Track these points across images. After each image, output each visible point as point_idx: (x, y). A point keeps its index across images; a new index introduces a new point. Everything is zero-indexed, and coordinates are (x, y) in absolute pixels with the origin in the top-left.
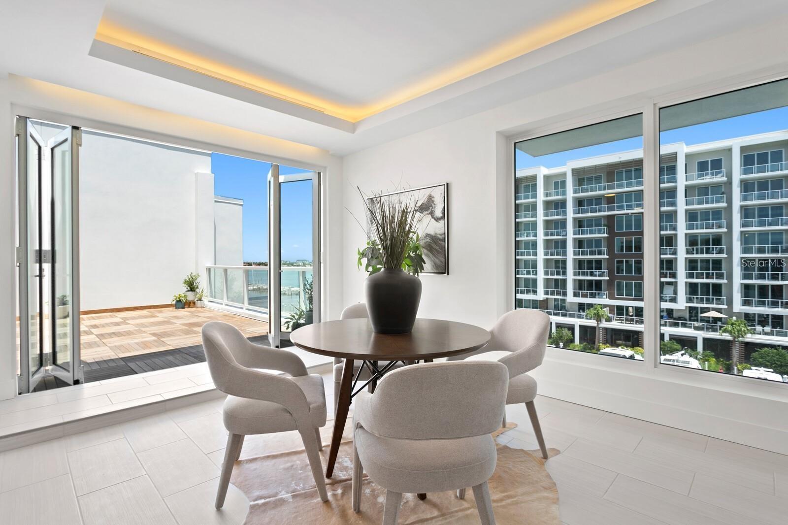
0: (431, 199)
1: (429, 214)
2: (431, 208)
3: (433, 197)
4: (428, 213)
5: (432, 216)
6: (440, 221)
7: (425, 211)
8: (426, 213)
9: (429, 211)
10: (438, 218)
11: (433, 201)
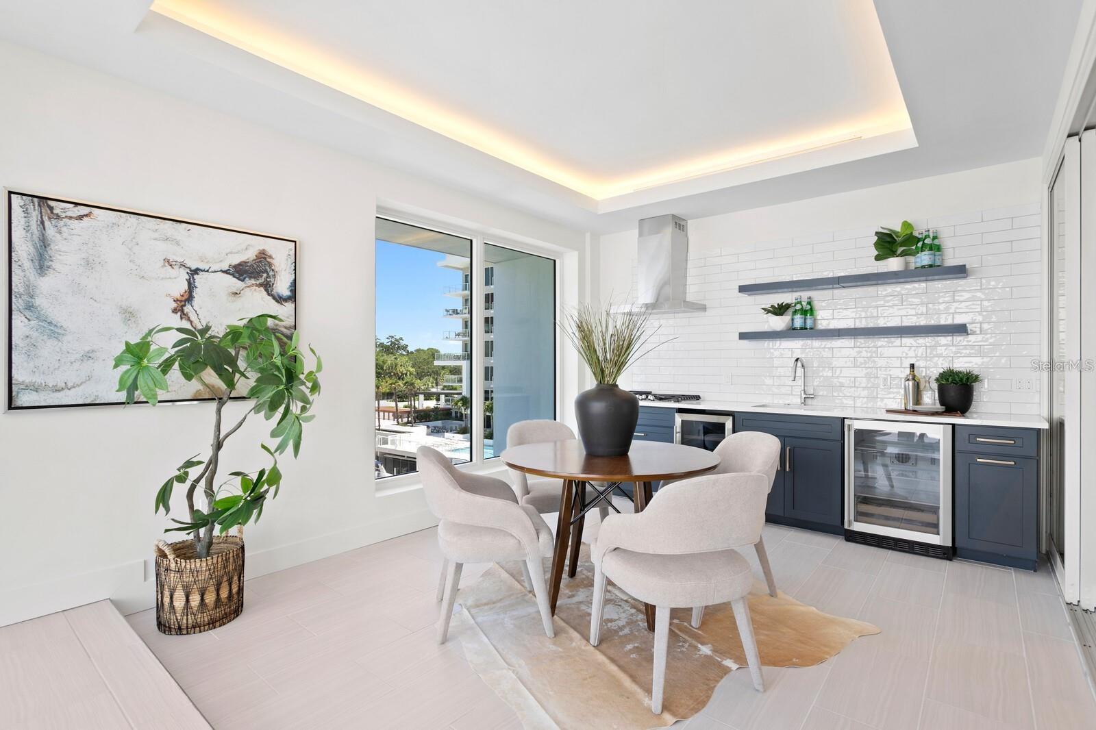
0: (265, 258)
1: (261, 285)
2: (265, 275)
3: (271, 257)
4: (258, 283)
5: (267, 290)
6: (286, 304)
7: (250, 278)
8: (253, 281)
9: (261, 280)
10: (280, 298)
11: (270, 265)
